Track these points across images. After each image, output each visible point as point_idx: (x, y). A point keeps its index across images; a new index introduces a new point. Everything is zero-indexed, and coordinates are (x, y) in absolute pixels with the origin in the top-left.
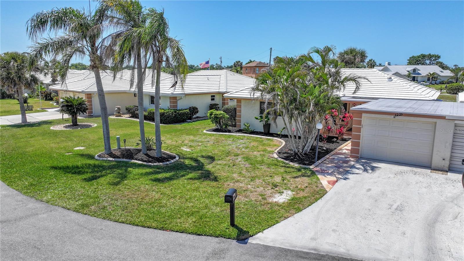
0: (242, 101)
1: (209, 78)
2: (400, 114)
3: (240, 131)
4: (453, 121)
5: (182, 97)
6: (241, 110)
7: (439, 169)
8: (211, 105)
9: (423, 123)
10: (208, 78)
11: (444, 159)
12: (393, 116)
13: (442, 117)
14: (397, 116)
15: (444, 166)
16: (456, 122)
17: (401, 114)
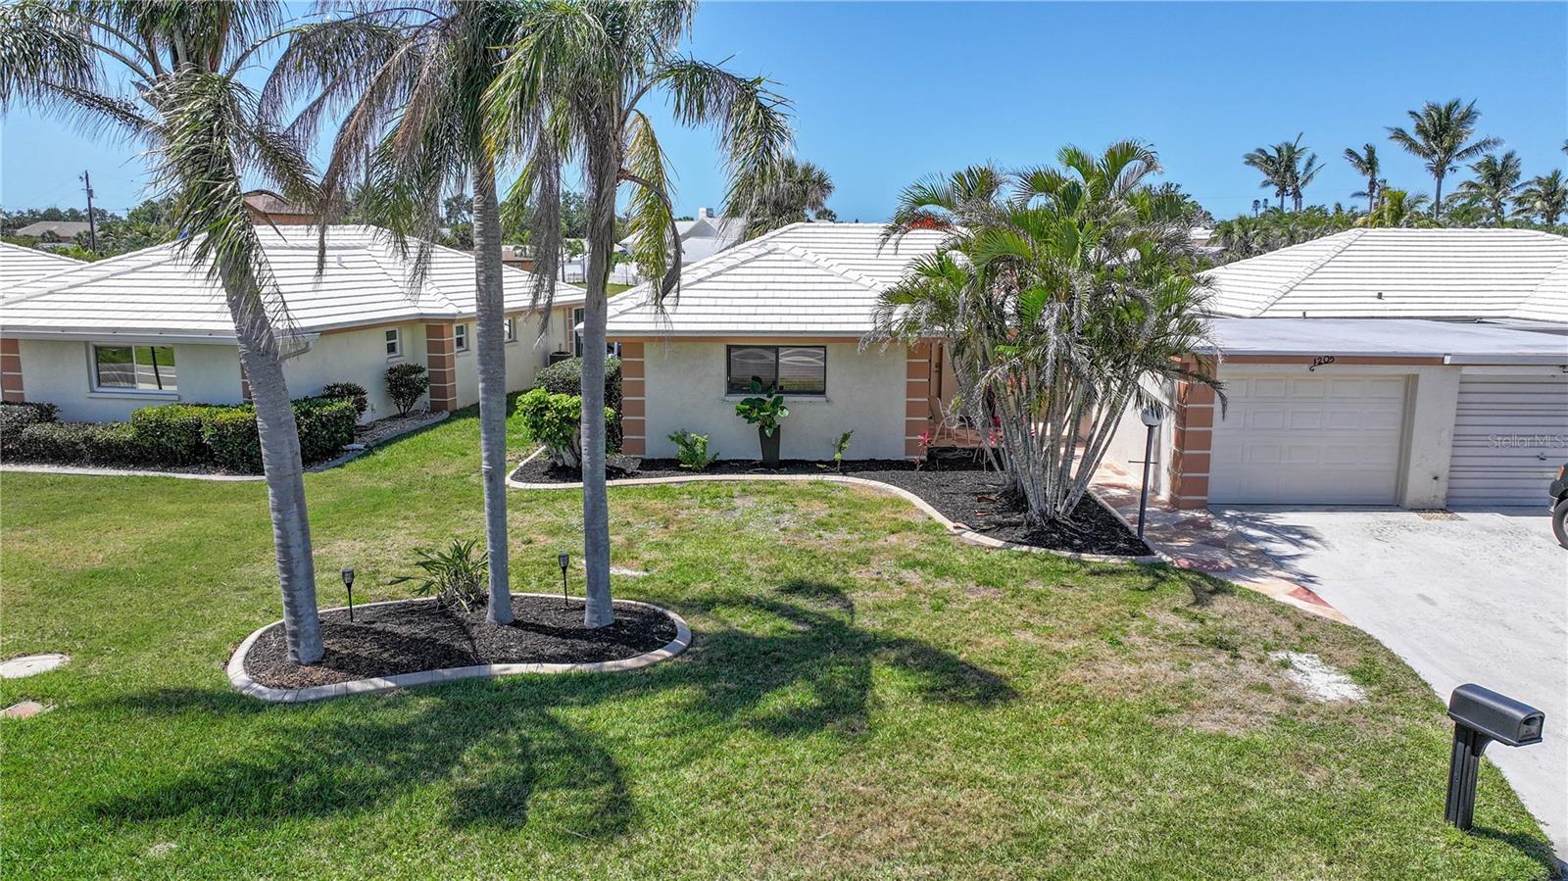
0: (646, 345)
1: (343, 259)
2: (1326, 359)
3: (651, 466)
4: (1459, 367)
5: (311, 344)
6: (643, 381)
7: (1424, 507)
8: (392, 371)
9: (1373, 381)
10: (339, 257)
11: (1436, 478)
12: (1306, 367)
13: (1433, 360)
14: (1320, 364)
15: (1435, 496)
16: (1466, 371)
17: (1329, 359)
